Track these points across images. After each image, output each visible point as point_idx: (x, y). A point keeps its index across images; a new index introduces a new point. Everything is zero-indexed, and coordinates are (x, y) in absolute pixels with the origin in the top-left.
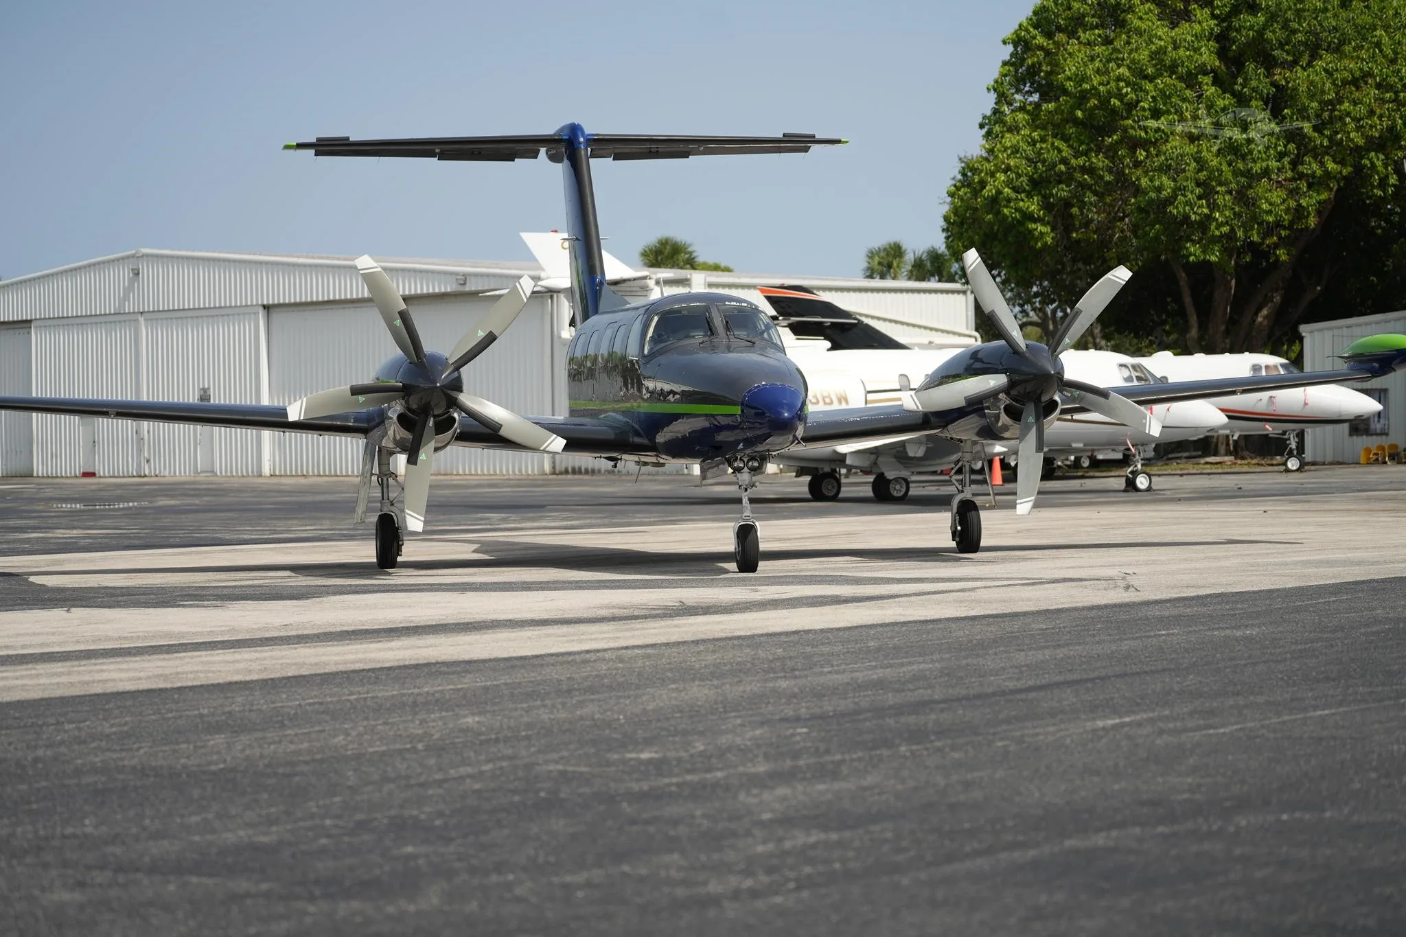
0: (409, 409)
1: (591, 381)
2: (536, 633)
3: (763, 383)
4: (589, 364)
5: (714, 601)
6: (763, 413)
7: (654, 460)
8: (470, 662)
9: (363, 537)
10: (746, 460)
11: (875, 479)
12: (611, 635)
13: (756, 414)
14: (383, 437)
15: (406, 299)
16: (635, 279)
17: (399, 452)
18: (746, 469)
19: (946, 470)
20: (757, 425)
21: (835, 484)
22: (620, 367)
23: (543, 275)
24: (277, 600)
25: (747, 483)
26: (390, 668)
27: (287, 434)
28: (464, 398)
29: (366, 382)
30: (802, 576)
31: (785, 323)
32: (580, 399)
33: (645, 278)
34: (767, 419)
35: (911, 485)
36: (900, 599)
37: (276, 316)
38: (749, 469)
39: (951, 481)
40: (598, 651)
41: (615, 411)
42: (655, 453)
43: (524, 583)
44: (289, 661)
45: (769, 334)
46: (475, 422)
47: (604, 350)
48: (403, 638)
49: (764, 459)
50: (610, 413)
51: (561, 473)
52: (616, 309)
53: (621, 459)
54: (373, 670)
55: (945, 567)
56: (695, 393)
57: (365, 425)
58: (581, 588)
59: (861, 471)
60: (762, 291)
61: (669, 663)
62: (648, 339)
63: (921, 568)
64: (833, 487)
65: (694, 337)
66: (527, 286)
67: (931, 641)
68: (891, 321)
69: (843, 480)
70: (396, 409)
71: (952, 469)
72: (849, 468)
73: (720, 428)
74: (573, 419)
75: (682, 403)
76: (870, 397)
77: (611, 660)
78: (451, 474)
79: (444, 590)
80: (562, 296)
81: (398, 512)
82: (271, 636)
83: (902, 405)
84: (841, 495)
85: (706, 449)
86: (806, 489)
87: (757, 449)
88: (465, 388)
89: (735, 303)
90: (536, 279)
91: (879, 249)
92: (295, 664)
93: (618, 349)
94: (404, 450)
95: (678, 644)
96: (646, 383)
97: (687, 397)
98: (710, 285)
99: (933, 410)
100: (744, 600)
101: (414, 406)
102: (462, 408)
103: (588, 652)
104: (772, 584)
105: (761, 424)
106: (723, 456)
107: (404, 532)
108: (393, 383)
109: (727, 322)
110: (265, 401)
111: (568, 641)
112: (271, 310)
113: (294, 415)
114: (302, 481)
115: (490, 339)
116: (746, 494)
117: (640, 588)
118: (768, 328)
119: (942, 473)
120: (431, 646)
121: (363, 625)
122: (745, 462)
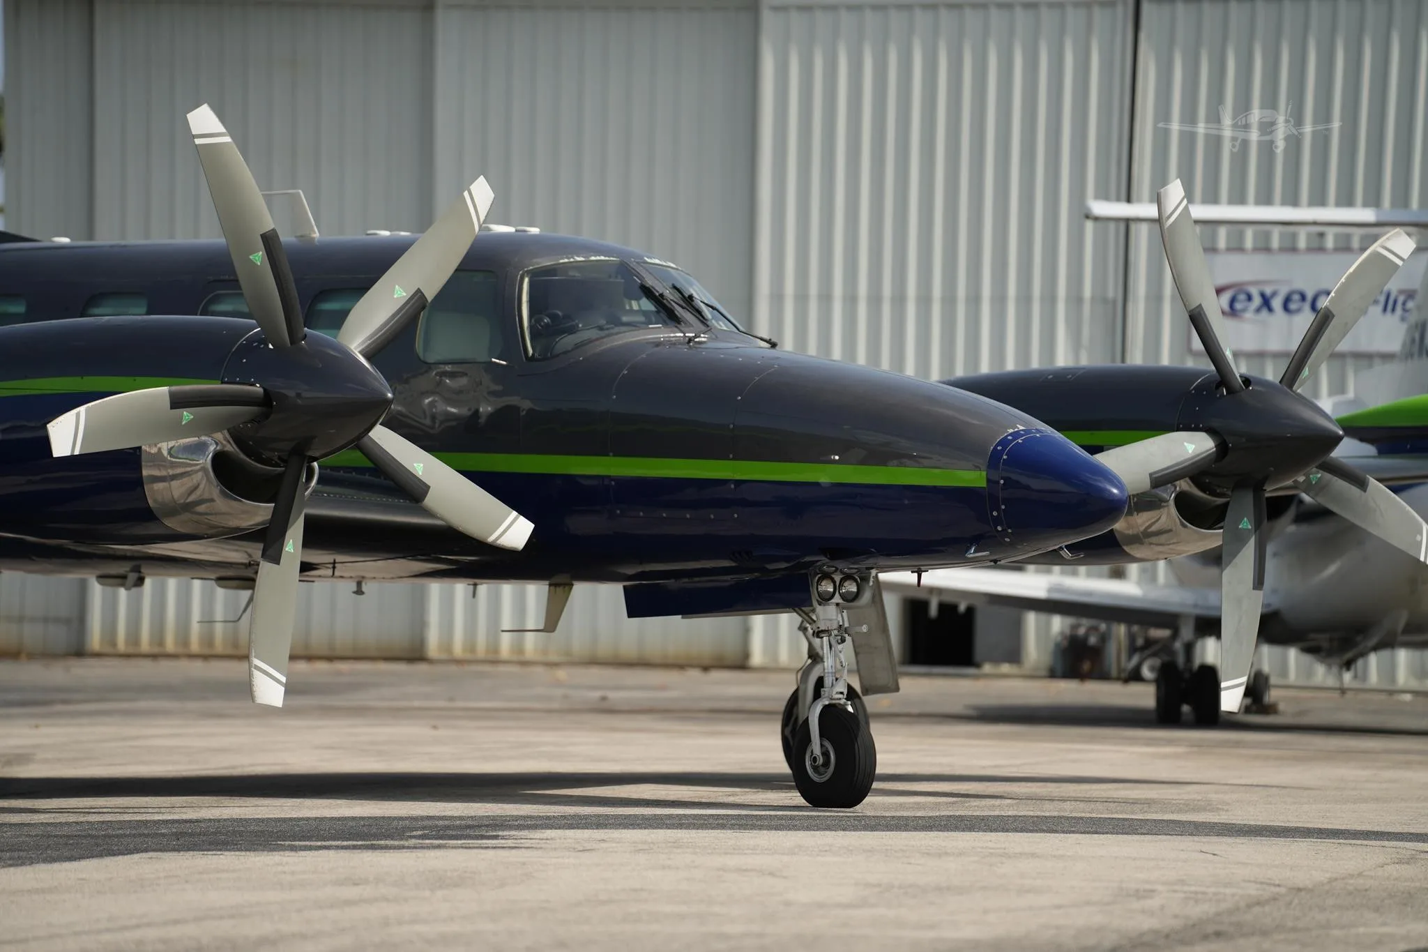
3: (1021, 428)
10: (837, 578)
18: (837, 599)
38: (843, 596)
113: (63, 441)
122: (838, 584)
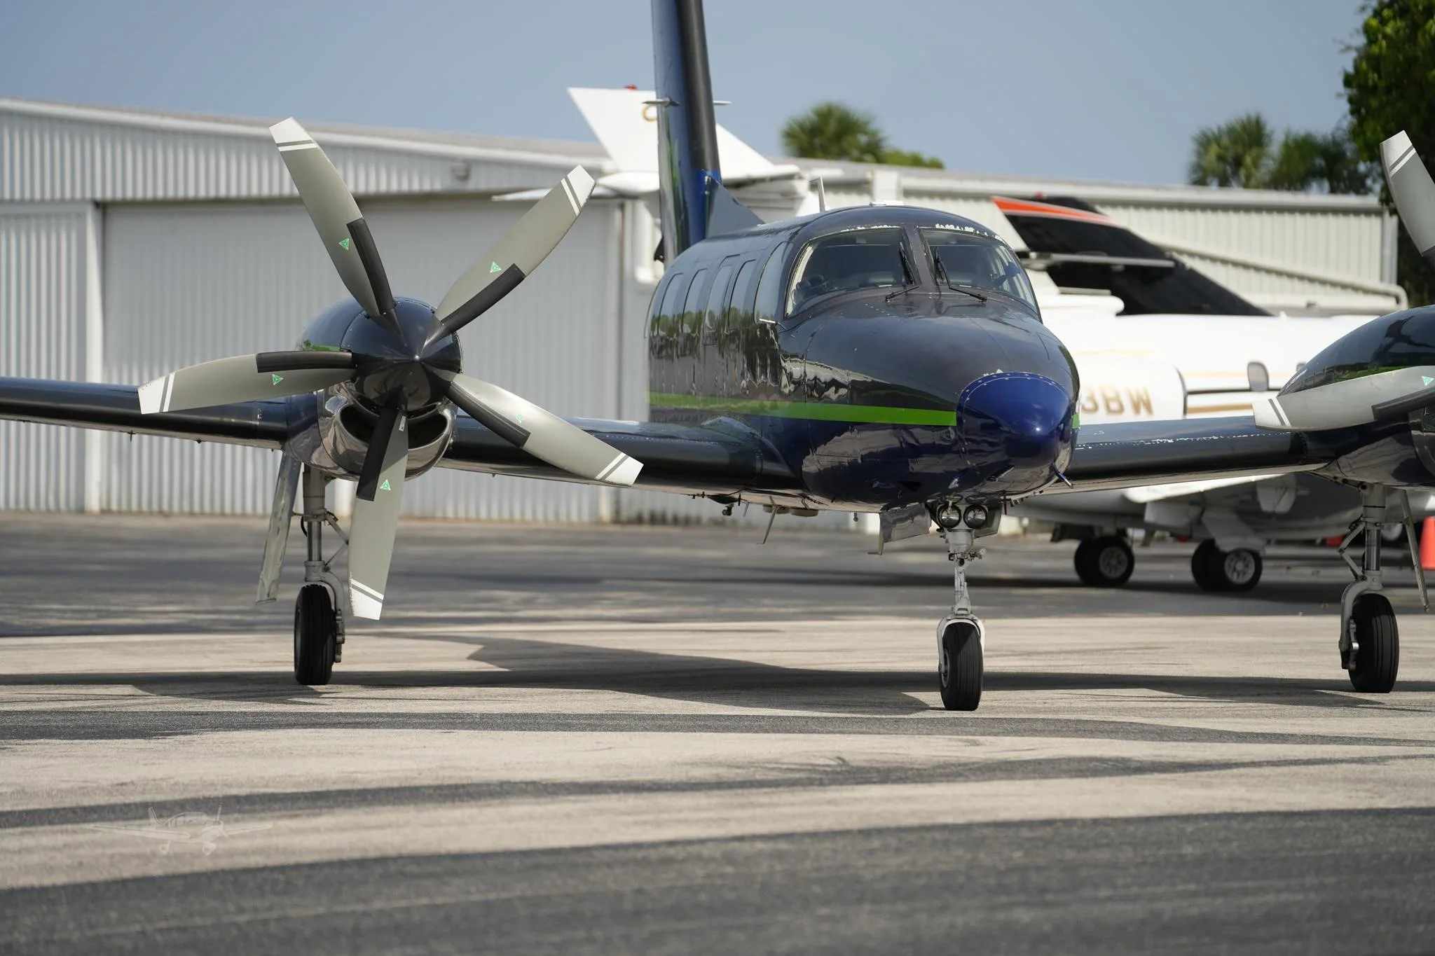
0: (363, 399)
1: (688, 360)
2: (579, 806)
3: (999, 371)
4: (687, 329)
5: (899, 759)
6: (996, 426)
7: (798, 503)
8: (459, 857)
9: (271, 627)
10: (963, 508)
11: (1197, 552)
12: (712, 814)
13: (984, 427)
14: (314, 448)
15: (362, 201)
16: (773, 179)
17: (341, 476)
18: (962, 525)
19: (1333, 539)
20: (985, 447)
21: (1124, 557)
22: (743, 337)
23: (607, 165)
24: (109, 738)
25: (963, 548)
26: (313, 866)
27: (135, 437)
28: (463, 383)
29: (282, 349)
30: (1060, 721)
31: (1041, 264)
32: (669, 391)
33: (790, 177)
34: (1003, 436)
35: (1265, 563)
36: (1242, 770)
37: (121, 224)
38: (968, 524)
39: (1342, 559)
40: (689, 842)
41: (730, 414)
42: (799, 492)
43: (559, 716)
44: (125, 851)
45: (1012, 284)
46: (481, 427)
47: (714, 305)
48: (337, 811)
49: (995, 507)
50: (722, 418)
51: (630, 522)
52: (740, 231)
53: (739, 500)
54: (282, 869)
55: (1326, 716)
56: (874, 386)
57: (282, 425)
58: (660, 728)
59: (1172, 535)
60: (1001, 205)
61: (818, 869)
62: (794, 287)
63: (1282, 716)
64: (1120, 563)
65: (875, 285)
66: (580, 186)
67: (1300, 850)
68: (1236, 264)
69: (1137, 550)
70: (339, 398)
71: (1344, 537)
72: (1151, 529)
73: (917, 451)
74: (656, 425)
75: (852, 403)
76: (1193, 401)
77: (711, 860)
78: (433, 518)
79: (414, 726)
80: (641, 207)
81: (334, 582)
82: (93, 803)
83: (1253, 418)
84: (1134, 577)
85: (893, 486)
86: (1069, 564)
87: (983, 490)
88: (464, 364)
89: (952, 227)
90: (596, 173)
91: (1219, 129)
92: (139, 856)
93: (739, 303)
94: (350, 473)
95: (833, 834)
96: (787, 365)
97: (860, 393)
98: (908, 193)
99: (1312, 428)
100: (954, 760)
101: (372, 395)
102: (459, 401)
103: (671, 843)
104: (1007, 733)
105: (991, 444)
106: (922, 499)
107: (346, 620)
108: (335, 351)
109: (937, 261)
110: (96, 375)
111: (636, 823)
112: (109, 211)
113: (152, 401)
114: (159, 523)
115: (513, 278)
116: (961, 568)
117: (767, 731)
118: (1010, 272)
119: (1324, 543)
120: (389, 826)
121: (266, 786)
122: (963, 513)
